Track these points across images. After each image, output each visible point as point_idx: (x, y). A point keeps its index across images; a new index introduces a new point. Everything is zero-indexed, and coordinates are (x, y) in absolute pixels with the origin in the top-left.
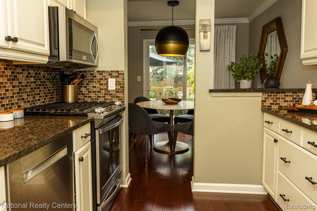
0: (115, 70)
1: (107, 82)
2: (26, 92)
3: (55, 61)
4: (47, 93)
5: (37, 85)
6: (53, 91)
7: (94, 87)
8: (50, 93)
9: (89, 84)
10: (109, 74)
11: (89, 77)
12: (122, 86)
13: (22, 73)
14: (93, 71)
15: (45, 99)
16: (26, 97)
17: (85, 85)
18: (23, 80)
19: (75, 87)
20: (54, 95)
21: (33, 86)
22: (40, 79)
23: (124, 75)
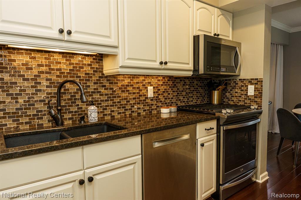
0: (254, 78)
1: (247, 88)
2: (182, 95)
3: (196, 73)
4: (199, 96)
5: (191, 91)
6: (204, 95)
7: (236, 92)
8: (202, 96)
9: (232, 90)
10: (249, 82)
11: (232, 84)
12: (260, 92)
13: (180, 83)
14: (236, 79)
15: (197, 101)
16: (182, 98)
17: (229, 91)
18: (180, 87)
19: (219, 93)
20: (206, 98)
21: (188, 91)
22: (193, 87)
23: (262, 82)
